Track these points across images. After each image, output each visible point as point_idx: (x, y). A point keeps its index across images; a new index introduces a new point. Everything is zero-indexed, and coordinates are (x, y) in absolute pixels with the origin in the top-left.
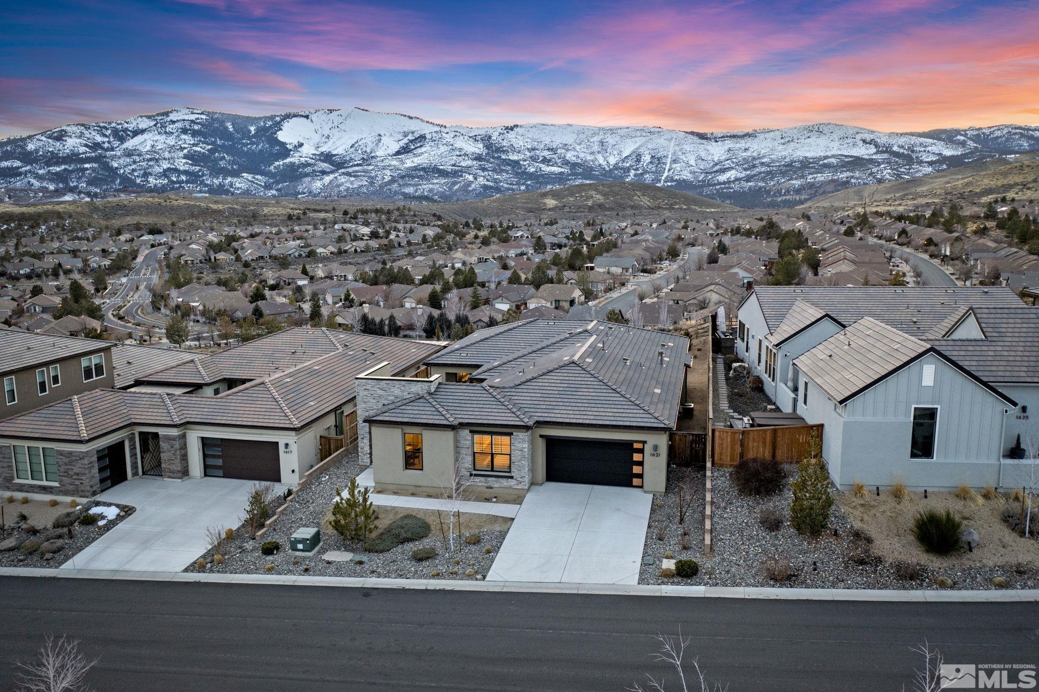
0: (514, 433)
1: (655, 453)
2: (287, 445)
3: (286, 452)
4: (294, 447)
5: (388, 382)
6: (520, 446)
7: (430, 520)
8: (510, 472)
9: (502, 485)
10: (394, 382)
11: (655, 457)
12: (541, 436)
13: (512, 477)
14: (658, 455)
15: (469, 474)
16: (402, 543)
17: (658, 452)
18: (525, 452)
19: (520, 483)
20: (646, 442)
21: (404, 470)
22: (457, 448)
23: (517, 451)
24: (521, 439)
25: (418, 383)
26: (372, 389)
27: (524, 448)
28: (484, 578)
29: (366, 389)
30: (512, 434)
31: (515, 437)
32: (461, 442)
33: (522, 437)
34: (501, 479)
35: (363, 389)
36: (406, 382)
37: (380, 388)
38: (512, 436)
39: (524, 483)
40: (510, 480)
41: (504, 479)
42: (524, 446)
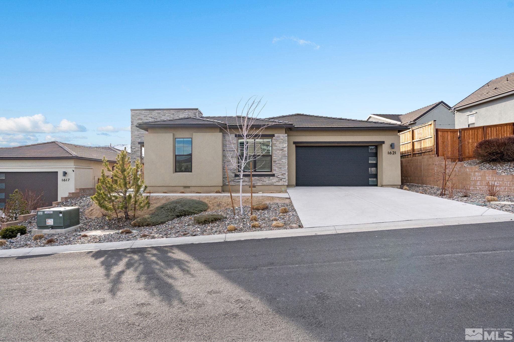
0: (276, 135)
1: (392, 151)
2: (65, 174)
3: (64, 180)
4: (71, 175)
5: (160, 111)
6: (281, 146)
7: (206, 201)
8: (271, 171)
9: (265, 183)
10: (165, 111)
11: (392, 155)
12: (294, 143)
13: (273, 175)
14: (394, 153)
15: (233, 175)
16: (178, 216)
17: (394, 150)
18: (285, 151)
19: (281, 180)
20: (383, 142)
21: (173, 173)
22: (224, 151)
23: (278, 151)
24: (282, 139)
25: (185, 111)
26: (145, 118)
27: (284, 147)
28: (301, 226)
29: (140, 119)
30: (273, 136)
31: (276, 138)
32: (228, 146)
33: (283, 138)
34: (263, 177)
35: (137, 119)
36: (175, 111)
37: (152, 117)
38: (274, 138)
39: (284, 180)
40: (271, 178)
41: (266, 178)
42: (284, 146)
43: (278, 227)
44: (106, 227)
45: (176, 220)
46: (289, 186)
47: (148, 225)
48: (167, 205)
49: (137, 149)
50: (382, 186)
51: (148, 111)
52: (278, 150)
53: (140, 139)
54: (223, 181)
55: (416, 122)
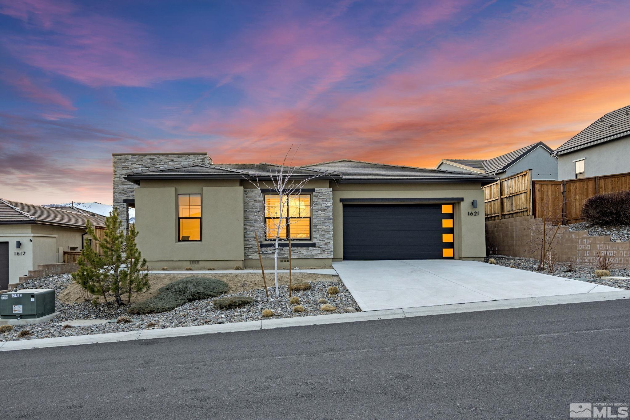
0: (316, 189)
1: (473, 211)
2: (19, 245)
3: (18, 254)
4: (28, 247)
5: (153, 157)
6: (324, 204)
7: (225, 280)
8: (310, 239)
9: (301, 256)
10: (161, 157)
11: (473, 217)
12: (341, 200)
13: (313, 245)
14: (477, 214)
16: (190, 300)
17: (477, 210)
18: (329, 211)
19: (324, 251)
20: (462, 199)
21: (176, 243)
22: (245, 211)
23: (320, 212)
24: (325, 195)
25: (189, 157)
26: (133, 166)
27: (329, 207)
28: (358, 310)
29: (125, 167)
30: (313, 190)
31: (317, 194)
32: (251, 204)
33: (326, 193)
34: (299, 248)
35: (121, 167)
36: (174, 156)
37: (142, 165)
38: (314, 193)
39: (329, 251)
40: (311, 248)
41: (304, 248)
42: (328, 205)
43: (328, 311)
44: (93, 316)
45: (187, 306)
46: (334, 259)
47: (151, 312)
48: (174, 285)
49: (121, 209)
50: (460, 259)
51: (137, 157)
52: (320, 210)
53: (125, 195)
54: (245, 253)
55: (505, 171)
